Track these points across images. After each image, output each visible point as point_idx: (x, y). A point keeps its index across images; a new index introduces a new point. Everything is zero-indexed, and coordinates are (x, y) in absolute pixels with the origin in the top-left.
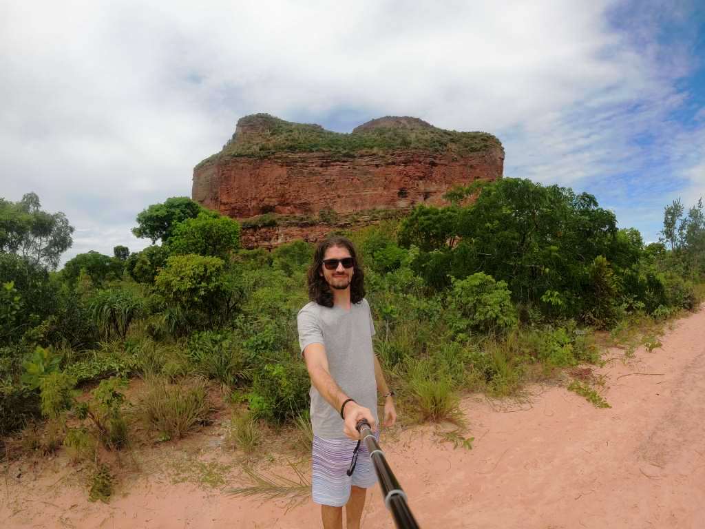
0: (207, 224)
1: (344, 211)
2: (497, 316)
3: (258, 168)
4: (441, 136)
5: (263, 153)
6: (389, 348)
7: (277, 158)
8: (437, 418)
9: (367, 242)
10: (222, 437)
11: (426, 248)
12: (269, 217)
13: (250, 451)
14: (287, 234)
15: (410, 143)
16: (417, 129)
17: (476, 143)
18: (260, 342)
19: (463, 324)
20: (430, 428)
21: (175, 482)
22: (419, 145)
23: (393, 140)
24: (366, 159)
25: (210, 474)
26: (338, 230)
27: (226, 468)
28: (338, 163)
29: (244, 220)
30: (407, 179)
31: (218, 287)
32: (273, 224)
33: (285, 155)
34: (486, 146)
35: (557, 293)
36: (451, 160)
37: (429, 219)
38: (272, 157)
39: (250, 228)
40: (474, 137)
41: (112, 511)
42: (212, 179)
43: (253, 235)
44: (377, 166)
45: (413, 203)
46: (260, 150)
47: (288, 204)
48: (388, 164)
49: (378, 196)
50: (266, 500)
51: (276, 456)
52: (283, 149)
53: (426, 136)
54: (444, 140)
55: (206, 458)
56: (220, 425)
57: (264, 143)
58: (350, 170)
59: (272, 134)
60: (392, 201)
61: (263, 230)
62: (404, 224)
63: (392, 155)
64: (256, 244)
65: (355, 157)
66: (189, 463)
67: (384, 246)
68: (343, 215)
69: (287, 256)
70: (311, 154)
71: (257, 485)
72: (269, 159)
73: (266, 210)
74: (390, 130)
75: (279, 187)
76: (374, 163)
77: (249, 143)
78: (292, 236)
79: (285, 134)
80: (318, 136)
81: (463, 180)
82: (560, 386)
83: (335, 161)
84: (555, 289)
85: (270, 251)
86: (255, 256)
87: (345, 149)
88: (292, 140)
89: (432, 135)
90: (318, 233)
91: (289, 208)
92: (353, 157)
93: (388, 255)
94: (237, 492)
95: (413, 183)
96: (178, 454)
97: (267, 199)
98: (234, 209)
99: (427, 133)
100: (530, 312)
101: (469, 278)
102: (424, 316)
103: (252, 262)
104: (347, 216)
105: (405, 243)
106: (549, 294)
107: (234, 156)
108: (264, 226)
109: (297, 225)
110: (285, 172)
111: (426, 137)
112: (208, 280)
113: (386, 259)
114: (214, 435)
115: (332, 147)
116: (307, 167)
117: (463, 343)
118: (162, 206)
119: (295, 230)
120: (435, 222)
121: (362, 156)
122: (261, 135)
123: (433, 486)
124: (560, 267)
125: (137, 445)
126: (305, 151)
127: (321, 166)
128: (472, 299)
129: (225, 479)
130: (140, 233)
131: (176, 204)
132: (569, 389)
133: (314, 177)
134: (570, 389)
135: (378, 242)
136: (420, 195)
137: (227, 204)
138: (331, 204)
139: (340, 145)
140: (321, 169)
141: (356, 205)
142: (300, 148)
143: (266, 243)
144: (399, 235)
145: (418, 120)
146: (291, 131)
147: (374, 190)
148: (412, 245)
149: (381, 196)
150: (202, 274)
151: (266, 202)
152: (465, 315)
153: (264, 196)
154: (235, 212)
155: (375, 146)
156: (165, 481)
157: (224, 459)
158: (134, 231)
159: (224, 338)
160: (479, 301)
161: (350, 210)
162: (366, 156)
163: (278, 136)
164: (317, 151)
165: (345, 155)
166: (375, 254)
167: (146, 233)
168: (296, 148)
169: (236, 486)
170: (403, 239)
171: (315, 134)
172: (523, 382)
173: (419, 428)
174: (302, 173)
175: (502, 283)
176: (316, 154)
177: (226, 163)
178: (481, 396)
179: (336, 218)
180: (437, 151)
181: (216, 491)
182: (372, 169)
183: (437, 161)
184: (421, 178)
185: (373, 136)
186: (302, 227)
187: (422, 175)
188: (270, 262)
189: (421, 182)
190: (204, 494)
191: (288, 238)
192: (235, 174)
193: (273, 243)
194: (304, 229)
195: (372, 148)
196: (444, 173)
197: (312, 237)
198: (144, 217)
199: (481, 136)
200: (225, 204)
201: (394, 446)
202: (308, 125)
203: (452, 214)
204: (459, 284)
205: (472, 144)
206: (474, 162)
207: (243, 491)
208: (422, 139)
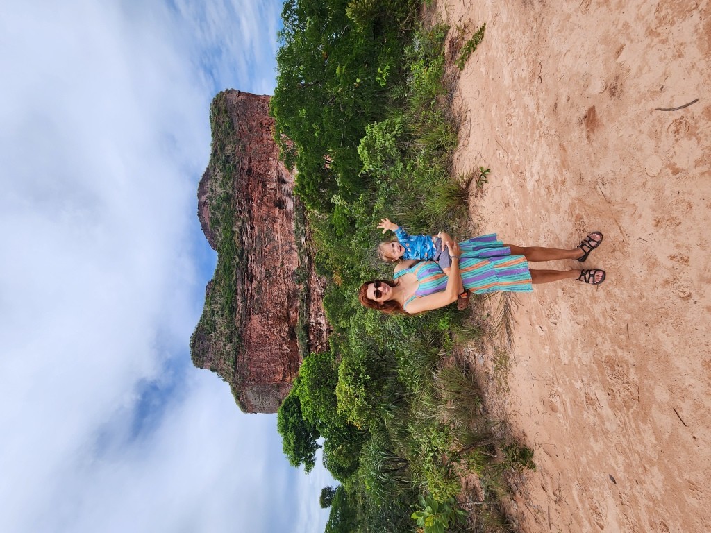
0: (308, 383)
1: (296, 260)
2: (395, 136)
3: (250, 343)
4: (218, 160)
5: (235, 339)
6: (413, 228)
7: (241, 324)
8: (464, 195)
9: (327, 240)
10: (476, 355)
11: (335, 189)
12: (299, 332)
13: (484, 332)
14: (316, 315)
15: (228, 193)
16: (212, 185)
17: (223, 122)
18: (404, 323)
19: (400, 165)
20: (472, 200)
21: (508, 390)
22: (229, 184)
23: (224, 210)
24: (245, 238)
25: (500, 363)
26: (314, 266)
27: (496, 350)
28: (249, 265)
29: (301, 356)
30: (265, 199)
31: (364, 363)
32: (307, 328)
33: (239, 317)
34: (226, 111)
35: (379, 70)
36: (243, 152)
37: (308, 184)
38: (240, 329)
39: (309, 351)
40: (217, 123)
41: (538, 447)
42: (257, 392)
43: (316, 348)
44: (252, 228)
45: (289, 195)
46: (231, 342)
47: (288, 314)
48: (251, 217)
49: (282, 229)
50: (513, 319)
51: (486, 313)
52: (232, 319)
53: (218, 177)
54: (223, 158)
55: (491, 366)
56: (468, 357)
57: (224, 339)
58: (257, 253)
59: (215, 331)
60: (287, 215)
61: (312, 337)
62: (313, 207)
63: (241, 213)
64: (325, 345)
65: (243, 249)
66: (495, 380)
67: (332, 226)
68: (300, 262)
69: (337, 314)
70: (239, 291)
71: (504, 325)
72: (242, 332)
73: (292, 335)
74: (214, 214)
75: (271, 322)
76: (249, 231)
77: (222, 354)
78: (319, 310)
79: (216, 318)
80: (220, 285)
81: (265, 141)
82: (459, 78)
83: (247, 268)
84: (375, 71)
85: (332, 331)
86: (336, 345)
87: (235, 258)
88: (223, 310)
89: (217, 170)
90: (316, 285)
91: (292, 312)
92: (243, 250)
93: (340, 224)
94: (510, 341)
95: (269, 194)
96: (490, 390)
97: (282, 335)
98: (289, 366)
99: (216, 175)
100: (394, 97)
101: (362, 158)
102: (391, 200)
103: (342, 348)
104: (301, 258)
105: (329, 207)
106: (379, 79)
107: (235, 369)
108: (308, 337)
109: (308, 305)
110: (256, 316)
111: (220, 176)
112: (358, 372)
113: (343, 224)
114: (475, 361)
115: (232, 272)
116: (251, 295)
117: (414, 167)
118: (285, 438)
119: (313, 307)
120: (311, 179)
121: (242, 242)
122: (215, 343)
123: (510, 201)
124: (355, 64)
125: (488, 428)
126: (236, 298)
127: (252, 281)
128: (379, 157)
129: (503, 351)
130: (310, 463)
131: (284, 422)
132: (462, 69)
133: (263, 288)
134: (462, 67)
135: (327, 231)
136: (282, 187)
137: (284, 374)
138: (290, 273)
139: (230, 264)
140: (255, 282)
141: (291, 249)
142: (232, 302)
143: (325, 334)
144: (322, 212)
145: (202, 184)
146: (213, 311)
147: (277, 232)
148: (332, 201)
149: (282, 225)
150: (353, 377)
151: (284, 334)
152: (393, 162)
153: (278, 337)
154: (293, 366)
155: (231, 229)
156: (509, 399)
157: (491, 352)
158: (308, 470)
159: (403, 354)
160: (381, 151)
161: (295, 254)
162: (242, 238)
163: (217, 324)
164: (235, 286)
165: (241, 259)
166: (339, 234)
167: (311, 456)
168: (232, 306)
169: (507, 342)
170: (325, 208)
171: (217, 288)
172: (450, 115)
173: (471, 209)
174: (257, 300)
175: (368, 129)
176: (239, 287)
177: (243, 377)
178: (456, 156)
179: (303, 268)
180: (235, 167)
181: (512, 357)
182: (256, 233)
183: (246, 167)
184: (265, 186)
185: (221, 230)
186: (310, 301)
187: (261, 184)
188: (343, 330)
189: (268, 186)
190: (514, 366)
191: (320, 313)
192: (254, 367)
193: (324, 328)
194: (312, 298)
195: (233, 232)
196: (259, 162)
197: (320, 291)
198: (295, 458)
199: (214, 114)
200: (285, 377)
201: (481, 227)
202: (208, 294)
203: (303, 161)
204: (367, 167)
205: (225, 127)
206: (245, 127)
207: (509, 337)
208: (222, 181)
